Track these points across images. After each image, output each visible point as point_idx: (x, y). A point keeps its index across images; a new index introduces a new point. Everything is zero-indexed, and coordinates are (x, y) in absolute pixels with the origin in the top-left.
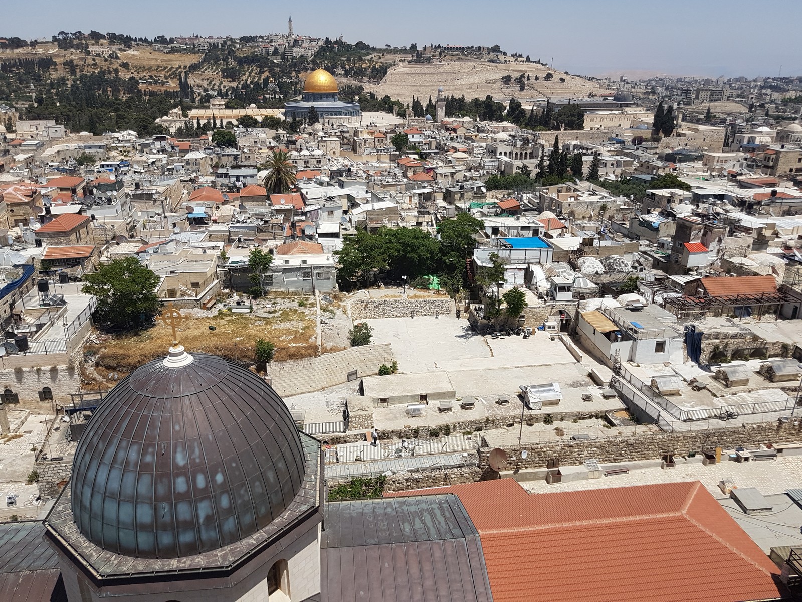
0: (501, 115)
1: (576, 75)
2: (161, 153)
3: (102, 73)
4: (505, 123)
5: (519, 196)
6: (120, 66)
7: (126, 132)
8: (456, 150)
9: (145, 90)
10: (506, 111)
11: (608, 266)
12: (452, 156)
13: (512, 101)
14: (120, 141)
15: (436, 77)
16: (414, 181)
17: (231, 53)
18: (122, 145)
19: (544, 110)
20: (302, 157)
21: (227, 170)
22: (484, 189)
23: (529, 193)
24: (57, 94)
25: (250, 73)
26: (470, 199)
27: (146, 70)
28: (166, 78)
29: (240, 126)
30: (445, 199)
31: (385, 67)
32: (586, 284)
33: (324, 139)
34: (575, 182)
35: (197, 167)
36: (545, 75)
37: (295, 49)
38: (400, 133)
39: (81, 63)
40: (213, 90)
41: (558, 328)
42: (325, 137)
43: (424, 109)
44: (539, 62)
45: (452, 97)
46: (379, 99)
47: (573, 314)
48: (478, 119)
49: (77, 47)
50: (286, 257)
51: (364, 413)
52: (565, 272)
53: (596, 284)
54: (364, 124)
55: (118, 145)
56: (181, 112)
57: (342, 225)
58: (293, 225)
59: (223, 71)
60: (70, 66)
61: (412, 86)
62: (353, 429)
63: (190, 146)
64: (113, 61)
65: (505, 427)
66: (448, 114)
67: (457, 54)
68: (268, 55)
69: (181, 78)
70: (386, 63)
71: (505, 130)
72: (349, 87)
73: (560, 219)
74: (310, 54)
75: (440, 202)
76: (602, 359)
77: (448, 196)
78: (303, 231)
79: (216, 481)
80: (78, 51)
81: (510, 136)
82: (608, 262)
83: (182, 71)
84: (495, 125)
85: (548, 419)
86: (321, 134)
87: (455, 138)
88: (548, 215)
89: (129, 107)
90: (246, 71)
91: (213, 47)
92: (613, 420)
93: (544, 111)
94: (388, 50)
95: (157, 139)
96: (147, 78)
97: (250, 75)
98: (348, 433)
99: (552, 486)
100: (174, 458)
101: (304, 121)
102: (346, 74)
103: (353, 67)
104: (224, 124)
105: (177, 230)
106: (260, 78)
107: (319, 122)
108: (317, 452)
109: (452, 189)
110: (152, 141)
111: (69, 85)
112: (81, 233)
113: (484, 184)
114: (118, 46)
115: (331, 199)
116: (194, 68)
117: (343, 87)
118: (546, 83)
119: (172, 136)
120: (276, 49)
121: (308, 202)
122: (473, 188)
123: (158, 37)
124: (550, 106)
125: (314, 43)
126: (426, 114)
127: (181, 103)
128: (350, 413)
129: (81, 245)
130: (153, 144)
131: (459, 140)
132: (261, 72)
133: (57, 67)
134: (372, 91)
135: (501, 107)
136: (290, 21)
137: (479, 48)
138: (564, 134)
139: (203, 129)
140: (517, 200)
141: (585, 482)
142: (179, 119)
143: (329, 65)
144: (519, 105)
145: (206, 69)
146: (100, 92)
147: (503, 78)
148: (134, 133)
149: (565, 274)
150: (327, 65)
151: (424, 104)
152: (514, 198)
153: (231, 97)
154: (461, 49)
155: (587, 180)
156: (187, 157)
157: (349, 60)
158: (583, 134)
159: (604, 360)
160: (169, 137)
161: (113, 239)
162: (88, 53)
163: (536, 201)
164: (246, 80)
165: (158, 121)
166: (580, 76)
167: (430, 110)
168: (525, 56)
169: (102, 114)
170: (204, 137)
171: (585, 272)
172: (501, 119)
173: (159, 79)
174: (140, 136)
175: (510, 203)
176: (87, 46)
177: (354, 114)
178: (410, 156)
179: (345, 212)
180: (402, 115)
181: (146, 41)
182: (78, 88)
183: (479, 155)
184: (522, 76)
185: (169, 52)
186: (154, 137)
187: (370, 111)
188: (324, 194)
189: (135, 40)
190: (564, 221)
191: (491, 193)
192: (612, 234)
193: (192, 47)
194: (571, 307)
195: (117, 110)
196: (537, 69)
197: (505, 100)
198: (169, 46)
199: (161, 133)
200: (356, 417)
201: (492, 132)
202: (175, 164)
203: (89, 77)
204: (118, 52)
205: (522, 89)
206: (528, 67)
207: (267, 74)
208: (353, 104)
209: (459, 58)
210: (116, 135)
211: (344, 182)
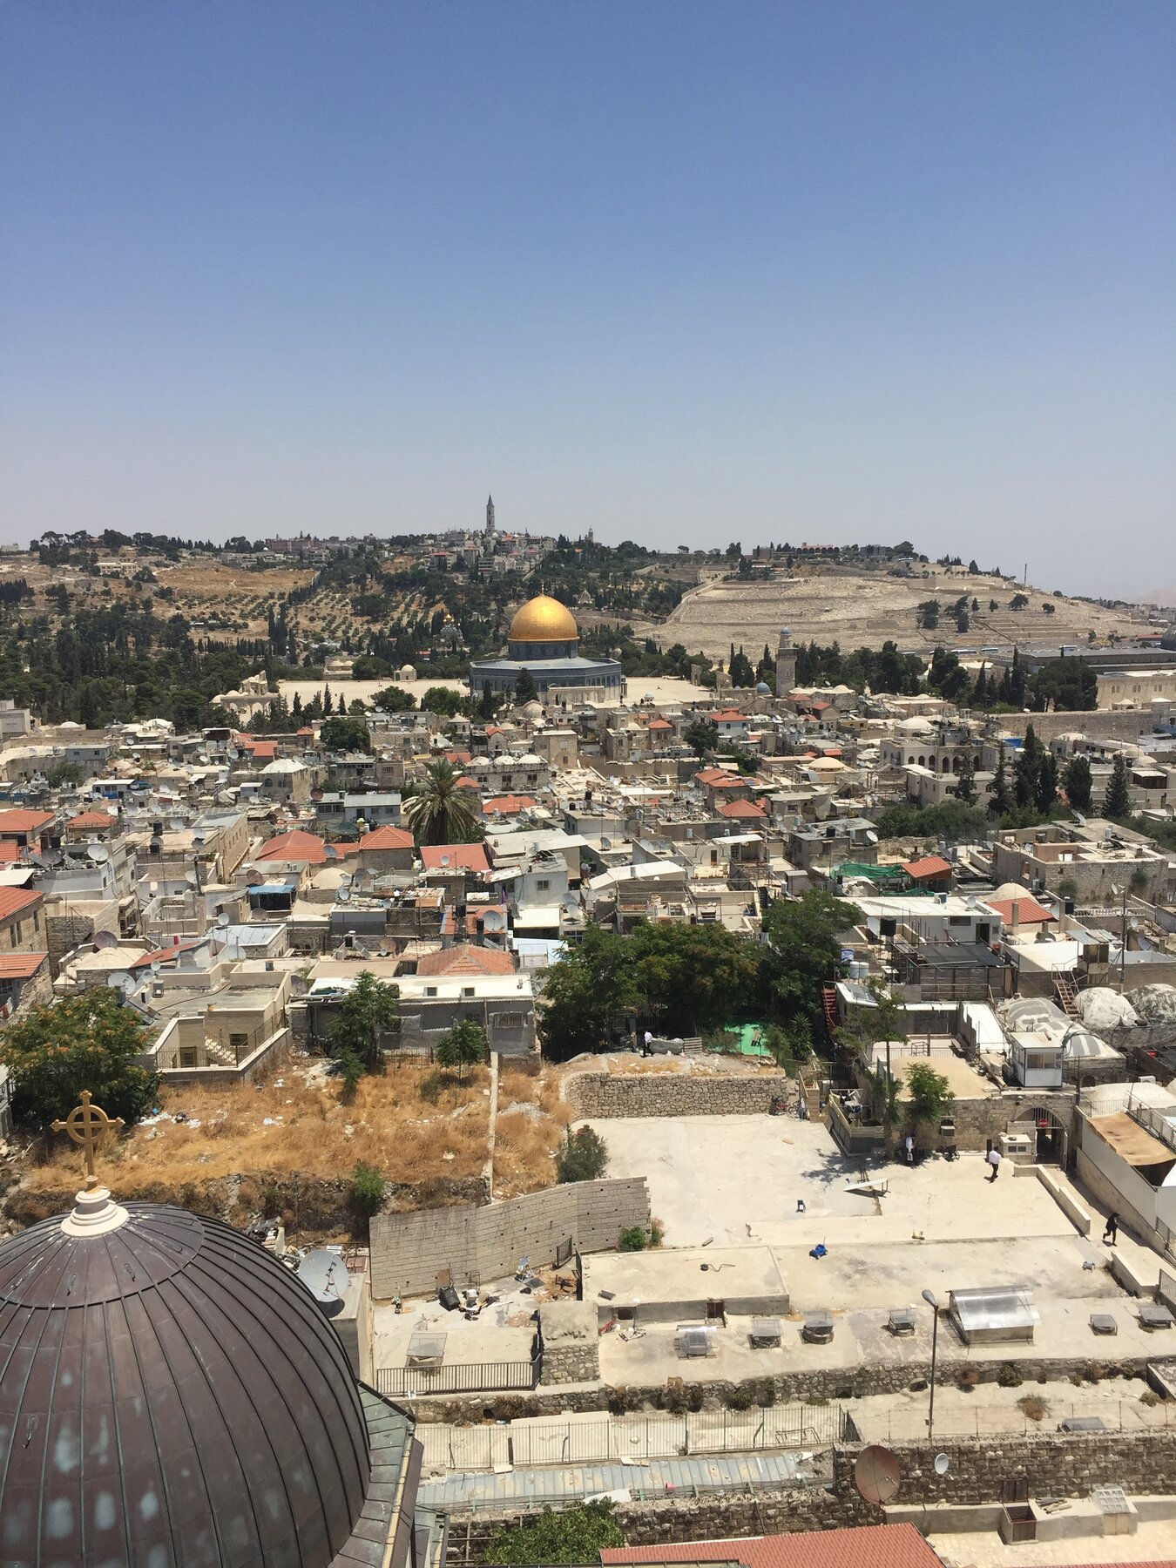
0: (915, 681)
1: (1079, 598)
2: (217, 763)
3: (120, 609)
4: (924, 696)
5: (950, 849)
6: (156, 594)
7: (151, 721)
8: (820, 754)
9: (200, 641)
10: (927, 673)
11: (1147, 1008)
12: (810, 765)
13: (938, 654)
14: (138, 740)
15: (783, 607)
16: (726, 818)
17: (372, 567)
18: (141, 747)
19: (1007, 670)
20: (499, 770)
21: (341, 797)
22: (873, 837)
23: (973, 844)
24: (28, 650)
25: (408, 605)
26: (843, 857)
27: (205, 602)
28: (242, 616)
29: (379, 709)
30: (788, 857)
31: (676, 590)
32: (1095, 1049)
33: (545, 733)
34: (1075, 821)
35: (286, 789)
36: (1009, 600)
37: (497, 559)
38: (703, 719)
39: (81, 590)
40: (333, 638)
41: (1033, 1151)
42: (547, 729)
43: (754, 670)
44: (997, 574)
45: (813, 646)
46: (664, 652)
47: (1066, 1121)
48: (867, 690)
49: (74, 561)
50: (431, 981)
51: (577, 1342)
52: (1045, 1020)
53: (1120, 1049)
54: (628, 702)
55: (132, 747)
56: (265, 682)
57: (565, 911)
58: (461, 912)
59: (355, 602)
60: (60, 596)
61: (732, 624)
62: (552, 1381)
63: (275, 749)
64: (144, 585)
65: (906, 1390)
66: (804, 681)
67: (824, 563)
68: (445, 570)
69: (271, 616)
70: (679, 582)
71: (921, 710)
72: (605, 628)
73: (1041, 901)
74: (526, 567)
75: (778, 864)
76: (1139, 1230)
77: (795, 851)
78: (480, 925)
79: (140, 1512)
80: (77, 569)
81: (935, 723)
82: (1145, 999)
83: (274, 603)
84: (903, 700)
85: (1008, 1374)
86: (539, 722)
87: (817, 727)
88: (1013, 891)
89: (166, 673)
90: (399, 603)
91: (341, 555)
92: (1166, 1384)
93: (1007, 672)
94: (684, 558)
95: (211, 736)
96: (206, 617)
97: (406, 610)
98: (541, 1390)
99: (1015, 1548)
100: (52, 1453)
101: (505, 698)
102: (599, 603)
103: (611, 591)
104: (348, 705)
105: (223, 920)
106: (426, 614)
107: (536, 699)
108: (404, 1446)
109: (804, 836)
110: (200, 740)
111: (54, 632)
112: (22, 928)
113: (872, 825)
114: (154, 559)
115: (543, 856)
116: (299, 597)
117: (590, 630)
118: (1012, 615)
119: (242, 730)
120: (460, 559)
121: (496, 862)
122: (848, 833)
123: (234, 540)
124: (1020, 663)
125: (536, 546)
126: (759, 681)
127: (266, 665)
128: (545, 1342)
129: (20, 951)
130: (202, 744)
131: (826, 734)
132: (429, 605)
133: (34, 598)
134: (650, 635)
135: (915, 665)
136: (490, 506)
137: (870, 549)
138: (1053, 720)
139: (305, 715)
140: (946, 859)
141: (1094, 1541)
142: (260, 696)
143: (565, 586)
144: (953, 661)
145: (322, 599)
146: (113, 644)
147: (921, 607)
148: (168, 724)
149: (1045, 1025)
150: (561, 588)
151: (755, 658)
152: (939, 854)
153: (369, 652)
154: (832, 552)
155: (1105, 816)
156: (267, 770)
157: (604, 576)
158: (1095, 717)
159: (1144, 1232)
160: (237, 732)
161: (87, 940)
162: (96, 572)
163: (988, 862)
164: (400, 619)
165: (217, 699)
166: (1088, 600)
167: (766, 673)
168: (966, 562)
169: (110, 685)
170: (305, 731)
171: (1092, 1022)
172: (915, 690)
173: (229, 619)
174: (179, 729)
175: (930, 865)
176: (95, 559)
177: (610, 681)
178: (722, 765)
179: (575, 885)
180: (709, 682)
181: (209, 547)
182: (70, 638)
183: (868, 764)
184: (962, 603)
185: (253, 569)
186: (206, 731)
187: (643, 676)
188: (531, 845)
189: (189, 546)
190: (1049, 905)
191: (890, 844)
192: (1158, 935)
193: (297, 557)
194: (1060, 1101)
195: (139, 679)
196: (992, 588)
197: (925, 652)
198: (253, 555)
199: (221, 723)
200: (557, 1351)
201: (895, 716)
202: (243, 785)
203: (94, 616)
204: (153, 568)
205: (963, 628)
206: (973, 585)
207: (441, 606)
208: (609, 662)
209: (828, 570)
210: (132, 728)
211: (576, 820)
